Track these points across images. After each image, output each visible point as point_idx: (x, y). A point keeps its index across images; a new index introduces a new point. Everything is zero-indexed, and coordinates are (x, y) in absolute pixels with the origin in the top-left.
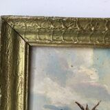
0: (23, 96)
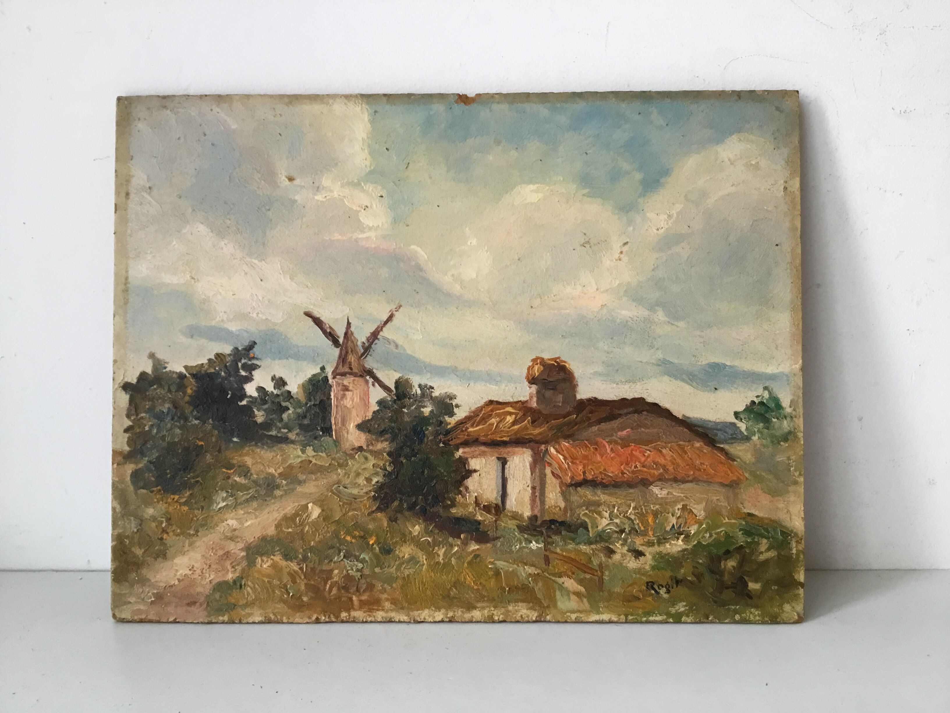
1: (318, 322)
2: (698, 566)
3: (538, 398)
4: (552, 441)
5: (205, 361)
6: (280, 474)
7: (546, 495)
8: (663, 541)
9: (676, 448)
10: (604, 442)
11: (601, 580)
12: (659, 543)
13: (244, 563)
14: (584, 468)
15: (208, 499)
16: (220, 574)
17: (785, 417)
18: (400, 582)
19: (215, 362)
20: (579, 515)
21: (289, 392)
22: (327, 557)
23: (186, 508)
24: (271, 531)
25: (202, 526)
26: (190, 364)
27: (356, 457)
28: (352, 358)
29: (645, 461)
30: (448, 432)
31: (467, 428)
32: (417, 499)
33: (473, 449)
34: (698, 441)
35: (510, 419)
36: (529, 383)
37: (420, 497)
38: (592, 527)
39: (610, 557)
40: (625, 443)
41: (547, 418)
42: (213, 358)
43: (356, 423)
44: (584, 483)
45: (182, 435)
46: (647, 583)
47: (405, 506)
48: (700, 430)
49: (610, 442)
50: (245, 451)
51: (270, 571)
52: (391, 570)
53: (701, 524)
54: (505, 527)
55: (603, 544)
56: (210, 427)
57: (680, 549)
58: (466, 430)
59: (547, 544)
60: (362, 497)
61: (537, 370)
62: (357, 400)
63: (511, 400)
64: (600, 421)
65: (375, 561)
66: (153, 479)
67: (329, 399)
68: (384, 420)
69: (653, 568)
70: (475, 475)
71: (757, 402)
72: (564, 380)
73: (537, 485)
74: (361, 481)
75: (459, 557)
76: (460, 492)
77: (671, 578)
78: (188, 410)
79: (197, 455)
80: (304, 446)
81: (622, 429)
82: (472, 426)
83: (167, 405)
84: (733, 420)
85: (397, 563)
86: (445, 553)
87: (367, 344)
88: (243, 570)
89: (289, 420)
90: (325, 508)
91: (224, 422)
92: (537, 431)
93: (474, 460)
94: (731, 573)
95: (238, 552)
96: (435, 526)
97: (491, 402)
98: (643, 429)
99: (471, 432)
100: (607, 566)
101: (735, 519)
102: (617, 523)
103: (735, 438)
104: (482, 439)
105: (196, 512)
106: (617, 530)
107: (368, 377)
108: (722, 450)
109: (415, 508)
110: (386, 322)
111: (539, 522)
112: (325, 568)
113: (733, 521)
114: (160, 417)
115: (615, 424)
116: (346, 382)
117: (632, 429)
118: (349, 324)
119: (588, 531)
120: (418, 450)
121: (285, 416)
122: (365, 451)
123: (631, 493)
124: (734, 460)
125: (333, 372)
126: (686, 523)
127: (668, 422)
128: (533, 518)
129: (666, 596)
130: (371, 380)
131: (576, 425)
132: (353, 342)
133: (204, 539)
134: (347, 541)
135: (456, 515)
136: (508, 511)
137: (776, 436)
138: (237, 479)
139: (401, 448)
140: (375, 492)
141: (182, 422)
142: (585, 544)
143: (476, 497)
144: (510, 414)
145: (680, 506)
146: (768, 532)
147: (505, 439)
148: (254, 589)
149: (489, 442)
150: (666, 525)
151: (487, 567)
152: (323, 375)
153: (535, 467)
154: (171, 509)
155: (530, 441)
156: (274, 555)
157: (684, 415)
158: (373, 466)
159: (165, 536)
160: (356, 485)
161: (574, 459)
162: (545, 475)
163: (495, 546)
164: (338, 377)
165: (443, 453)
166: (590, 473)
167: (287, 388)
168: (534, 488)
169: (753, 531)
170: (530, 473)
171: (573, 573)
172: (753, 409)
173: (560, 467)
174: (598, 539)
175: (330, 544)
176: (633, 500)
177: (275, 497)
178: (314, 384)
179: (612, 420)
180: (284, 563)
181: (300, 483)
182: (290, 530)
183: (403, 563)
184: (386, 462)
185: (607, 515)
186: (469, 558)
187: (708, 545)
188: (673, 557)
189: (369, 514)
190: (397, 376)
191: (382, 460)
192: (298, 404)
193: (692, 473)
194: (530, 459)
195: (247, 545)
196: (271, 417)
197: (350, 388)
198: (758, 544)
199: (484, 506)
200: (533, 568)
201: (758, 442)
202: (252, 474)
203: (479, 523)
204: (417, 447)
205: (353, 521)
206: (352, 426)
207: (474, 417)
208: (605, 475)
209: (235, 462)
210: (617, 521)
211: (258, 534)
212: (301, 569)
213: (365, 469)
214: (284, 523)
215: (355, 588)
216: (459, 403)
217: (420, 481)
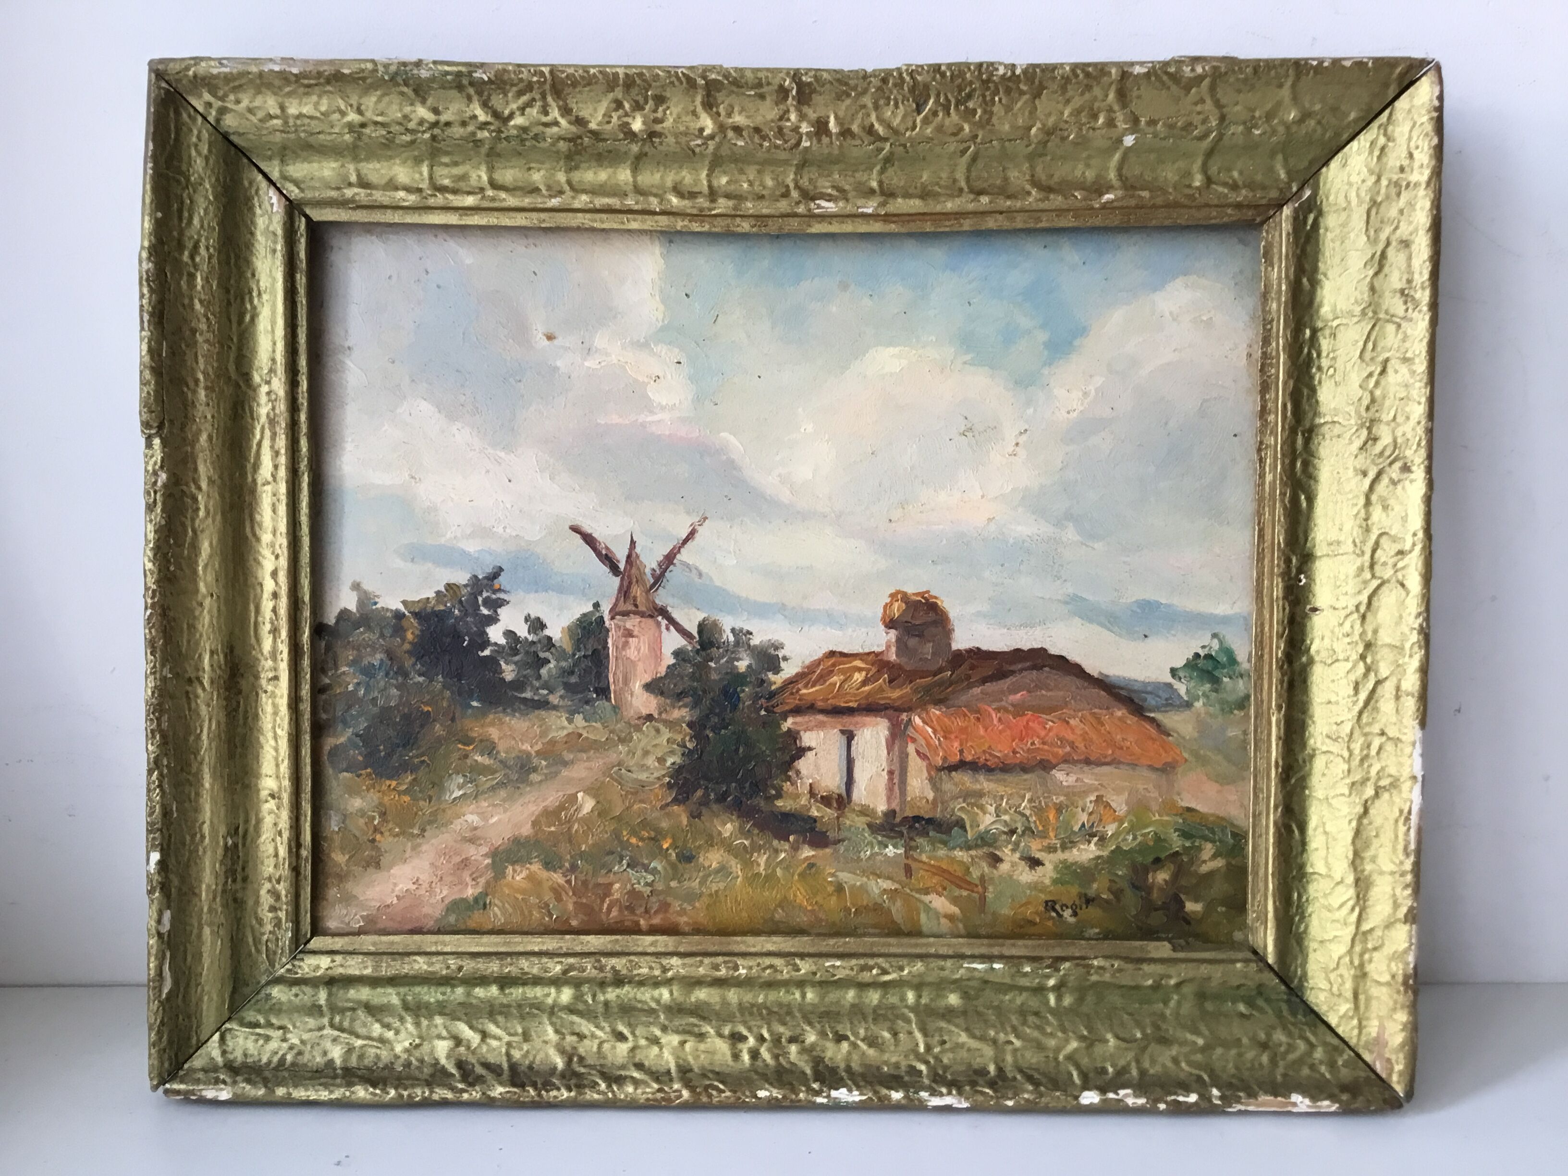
0: (283, 488)
1: (589, 540)
2: (1117, 880)
3: (898, 648)
4: (916, 708)
5: (431, 594)
6: (538, 753)
7: (908, 781)
8: (1069, 845)
9: (1089, 717)
10: (990, 710)
11: (983, 898)
12: (1064, 848)
13: (490, 874)
14: (961, 745)
15: (438, 785)
16: (456, 889)
17: (1241, 676)
18: (705, 899)
19: (445, 596)
20: (953, 810)
21: (549, 639)
22: (603, 866)
23: (407, 798)
24: (526, 830)
25: (430, 822)
26: (409, 599)
27: (644, 728)
28: (637, 591)
29: (1047, 735)
30: (772, 695)
31: (799, 690)
32: (728, 787)
33: (806, 718)
34: (1119, 709)
35: (858, 677)
36: (886, 626)
37: (734, 785)
38: (971, 826)
39: (995, 867)
40: (1019, 710)
41: (912, 676)
42: (443, 590)
43: (643, 682)
44: (962, 765)
45: (401, 697)
46: (1047, 902)
47: (712, 796)
48: (1123, 692)
49: (998, 710)
50: (488, 720)
51: (525, 885)
52: (693, 884)
53: (1121, 822)
54: (851, 826)
55: (985, 850)
56: (439, 686)
57: (1091, 856)
58: (798, 691)
59: (909, 849)
60: (653, 783)
61: (897, 609)
62: (645, 649)
63: (861, 651)
64: (984, 681)
65: (670, 871)
66: (360, 758)
67: (606, 647)
68: (682, 678)
69: (1055, 882)
70: (810, 755)
71: (1202, 654)
72: (935, 623)
73: (896, 767)
74: (651, 761)
75: (787, 866)
76: (789, 779)
77: (1080, 895)
78: (408, 663)
79: (422, 726)
80: (572, 713)
81: (1014, 690)
82: (806, 686)
83: (379, 656)
84: (1168, 679)
85: (701, 874)
86: (767, 860)
87: (658, 572)
88: (488, 883)
89: (550, 676)
90: (601, 798)
91: (460, 680)
92: (896, 694)
93: (808, 733)
94: (1161, 889)
95: (480, 858)
96: (754, 825)
97: (832, 653)
98: (1044, 692)
99: (805, 694)
100: (992, 879)
101: (1168, 815)
102: (1005, 821)
103: (1171, 704)
104: (820, 704)
105: (421, 803)
106: (1006, 830)
107: (660, 618)
108: (1153, 720)
109: (725, 799)
110: (686, 541)
111: (898, 820)
112: (601, 880)
113: (1166, 818)
114: (368, 671)
115: (1004, 684)
116: (629, 625)
117: (1029, 692)
118: (633, 543)
119: (966, 831)
120: (730, 719)
121: (544, 671)
122: (656, 720)
123: (1025, 780)
124: (1169, 735)
125: (610, 611)
126: (1101, 820)
127: (1079, 682)
128: (890, 814)
129: (1072, 920)
130: (664, 622)
131: (951, 685)
132: (639, 569)
133: (433, 841)
134: (631, 844)
135: (783, 810)
136: (856, 804)
137: (1227, 702)
138: (479, 758)
139: (707, 716)
140: (671, 777)
141: (400, 679)
142: (961, 849)
143: (811, 785)
144: (860, 670)
145: (1093, 798)
146: (1213, 833)
147: (851, 704)
148: (503, 909)
149: (830, 708)
150: (1073, 823)
151: (826, 880)
152: (598, 615)
153: (893, 743)
154: (386, 799)
155: (886, 707)
156: (531, 863)
157: (1100, 673)
158: (668, 741)
159: (378, 837)
160: (643, 767)
161: (947, 733)
162: (907, 755)
163: (836, 851)
164: (618, 617)
165: (764, 724)
166: (970, 753)
167: (547, 632)
168: (891, 773)
169: (1194, 832)
170: (885, 752)
171: (945, 889)
172: (1196, 665)
173: (928, 744)
174: (979, 842)
175: (607, 848)
176: (1029, 790)
177: (531, 784)
178: (585, 627)
179: (1000, 679)
180: (544, 874)
181: (565, 764)
182: (553, 829)
183: (710, 875)
184: (685, 736)
185: (992, 809)
186: (800, 869)
187: (1130, 851)
188: (1082, 866)
189: (662, 808)
190: (700, 616)
191: (680, 732)
192: (562, 655)
193: (1110, 752)
194: (887, 732)
195: (493, 849)
196: (525, 673)
197: (635, 633)
198: (1199, 849)
199: (822, 797)
200: (889, 882)
201: (1203, 710)
202: (498, 752)
203: (815, 820)
204: (728, 715)
205: (639, 816)
206: (637, 686)
207: (809, 674)
208: (990, 754)
209: (475, 735)
210: (1006, 818)
211: (508, 835)
212: (569, 882)
213: (655, 746)
214: (543, 820)
215: (643, 909)
216: (788, 654)
217: (733, 763)
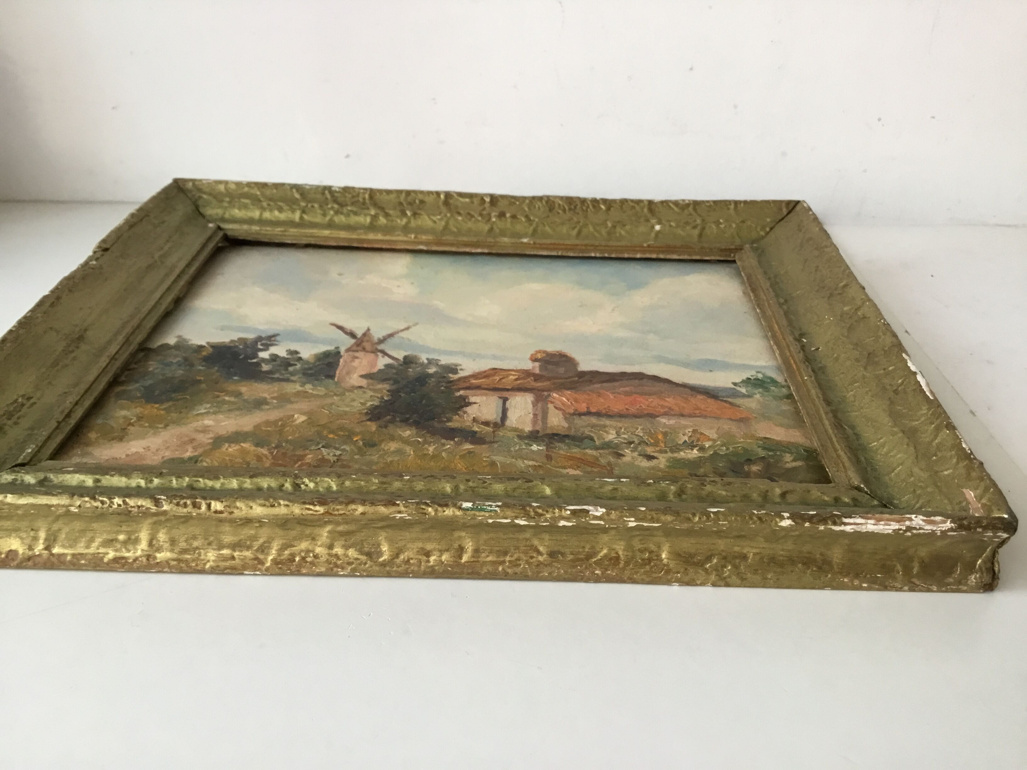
1: (340, 328)
3: (541, 369)
4: (554, 390)
5: (227, 341)
6: (272, 398)
7: (549, 418)
8: (676, 450)
9: (679, 398)
10: (607, 393)
11: (611, 472)
12: (673, 451)
13: (208, 447)
14: (587, 406)
15: (190, 409)
16: (177, 453)
17: (783, 387)
18: (381, 464)
19: (236, 341)
20: (583, 432)
21: (300, 357)
22: (303, 447)
24: (248, 429)
26: (213, 341)
27: (355, 391)
28: (366, 344)
29: (650, 404)
31: (470, 381)
33: (474, 391)
34: (700, 396)
35: (512, 378)
36: (532, 361)
38: (598, 440)
39: (619, 459)
40: (627, 394)
41: (549, 378)
43: (360, 374)
44: (588, 413)
45: (184, 374)
48: (700, 389)
49: (613, 393)
50: (242, 384)
51: (235, 453)
52: (373, 458)
53: (715, 441)
54: (503, 435)
55: (610, 450)
56: (214, 371)
57: (696, 457)
59: (549, 447)
60: (354, 412)
61: (540, 356)
62: (365, 362)
63: (514, 368)
64: (602, 382)
65: (356, 452)
66: (139, 395)
67: (338, 362)
68: (388, 374)
69: (669, 466)
70: (475, 405)
71: (752, 378)
72: (566, 361)
73: (539, 413)
74: (356, 403)
75: (451, 452)
76: (458, 414)
78: (197, 362)
79: (194, 383)
80: (304, 384)
81: (623, 386)
82: (475, 380)
84: (733, 386)
85: (381, 452)
86: (435, 448)
87: (382, 339)
88: (204, 451)
89: (295, 370)
90: (312, 418)
91: (229, 370)
92: (539, 385)
93: (475, 397)
95: (205, 440)
96: (427, 432)
97: (495, 368)
99: (474, 382)
100: (617, 464)
101: (750, 440)
102: (624, 438)
103: (737, 395)
104: (484, 386)
105: (173, 414)
106: (625, 441)
107: (378, 354)
108: (726, 401)
109: (408, 421)
110: (403, 330)
111: (540, 435)
112: (298, 454)
115: (617, 384)
116: (356, 355)
118: (368, 329)
119: (595, 441)
121: (291, 368)
122: (365, 387)
123: (637, 421)
124: (740, 407)
125: (346, 350)
126: (699, 440)
127: (669, 386)
128: (535, 432)
130: (381, 355)
131: (578, 383)
132: (369, 337)
134: (328, 438)
135: (452, 427)
136: (508, 426)
138: (227, 398)
140: (369, 410)
141: (188, 367)
142: (591, 450)
143: (474, 417)
144: (513, 375)
145: (691, 430)
146: (790, 450)
147: (507, 386)
148: (211, 464)
149: (491, 388)
150: (677, 440)
151: (482, 460)
152: (337, 351)
153: (537, 404)
154: (146, 412)
155: (532, 389)
156: (244, 444)
157: (683, 382)
158: (371, 396)
159: (130, 427)
160: (349, 406)
161: (576, 400)
162: (547, 408)
163: (491, 447)
164: (350, 352)
165: (443, 392)
166: (594, 408)
168: (535, 415)
169: (774, 448)
170: (531, 407)
171: (579, 468)
172: (750, 381)
173: (563, 405)
174: (605, 448)
175: (309, 438)
176: (641, 425)
178: (326, 355)
179: (613, 382)
180: (253, 449)
181: (291, 403)
182: (269, 429)
183: (387, 453)
184: (384, 395)
185: (613, 433)
186: (461, 454)
187: (726, 455)
188: (689, 460)
189: (358, 421)
190: (407, 353)
191: (381, 393)
192: (307, 363)
193: (699, 411)
194: (532, 400)
195: (216, 436)
196: (277, 368)
197: (360, 357)
198: (781, 456)
199: (482, 422)
200: (533, 461)
202: (242, 396)
203: (476, 432)
205: (339, 425)
207: (478, 375)
208: (610, 410)
209: (230, 388)
210: (625, 436)
211: (232, 430)
212: (271, 453)
213: (361, 398)
214: (264, 424)
